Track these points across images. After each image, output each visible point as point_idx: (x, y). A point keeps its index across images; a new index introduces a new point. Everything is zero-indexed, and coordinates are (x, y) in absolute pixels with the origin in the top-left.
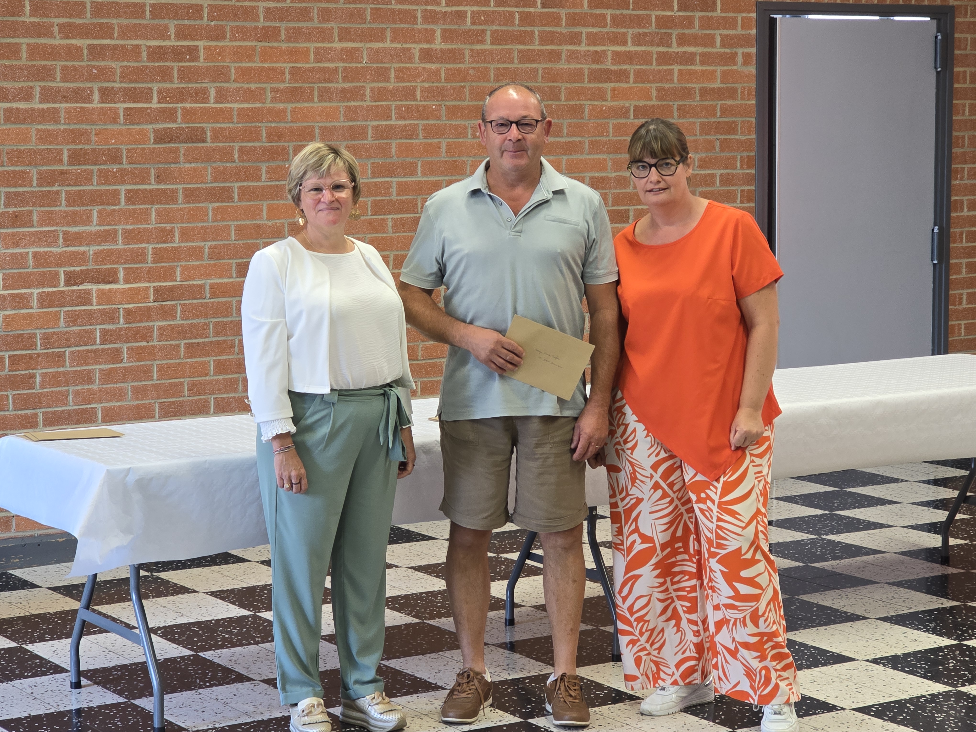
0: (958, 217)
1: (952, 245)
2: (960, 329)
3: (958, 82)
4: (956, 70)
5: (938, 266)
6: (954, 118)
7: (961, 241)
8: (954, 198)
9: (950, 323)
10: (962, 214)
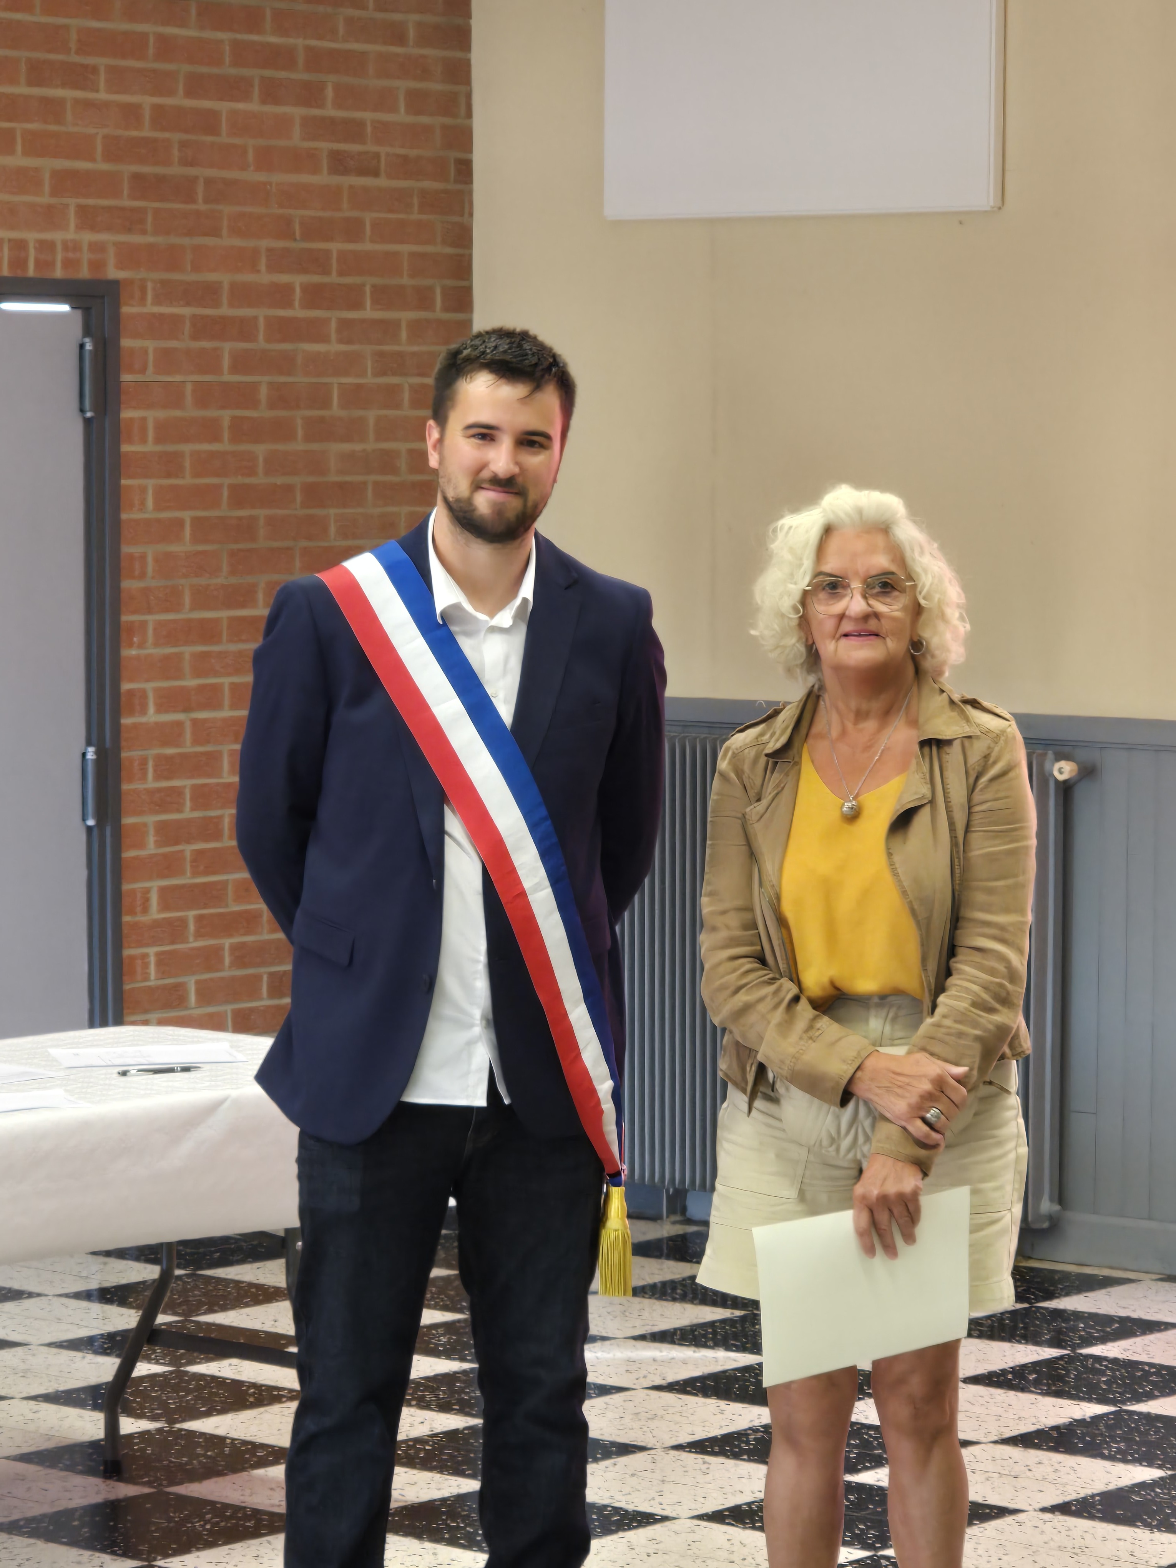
0: (135, 726)
1: (125, 787)
2: (146, 965)
3: (130, 442)
4: (126, 414)
5: (95, 833)
6: (124, 516)
7: (144, 777)
8: (126, 686)
9: (127, 952)
10: (143, 720)
